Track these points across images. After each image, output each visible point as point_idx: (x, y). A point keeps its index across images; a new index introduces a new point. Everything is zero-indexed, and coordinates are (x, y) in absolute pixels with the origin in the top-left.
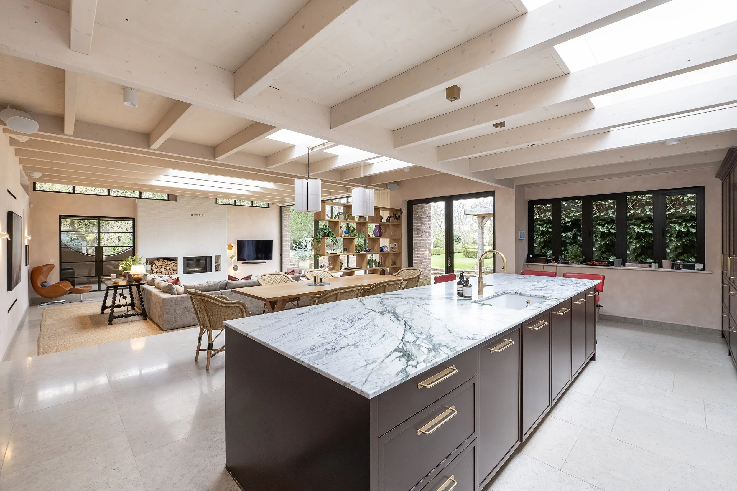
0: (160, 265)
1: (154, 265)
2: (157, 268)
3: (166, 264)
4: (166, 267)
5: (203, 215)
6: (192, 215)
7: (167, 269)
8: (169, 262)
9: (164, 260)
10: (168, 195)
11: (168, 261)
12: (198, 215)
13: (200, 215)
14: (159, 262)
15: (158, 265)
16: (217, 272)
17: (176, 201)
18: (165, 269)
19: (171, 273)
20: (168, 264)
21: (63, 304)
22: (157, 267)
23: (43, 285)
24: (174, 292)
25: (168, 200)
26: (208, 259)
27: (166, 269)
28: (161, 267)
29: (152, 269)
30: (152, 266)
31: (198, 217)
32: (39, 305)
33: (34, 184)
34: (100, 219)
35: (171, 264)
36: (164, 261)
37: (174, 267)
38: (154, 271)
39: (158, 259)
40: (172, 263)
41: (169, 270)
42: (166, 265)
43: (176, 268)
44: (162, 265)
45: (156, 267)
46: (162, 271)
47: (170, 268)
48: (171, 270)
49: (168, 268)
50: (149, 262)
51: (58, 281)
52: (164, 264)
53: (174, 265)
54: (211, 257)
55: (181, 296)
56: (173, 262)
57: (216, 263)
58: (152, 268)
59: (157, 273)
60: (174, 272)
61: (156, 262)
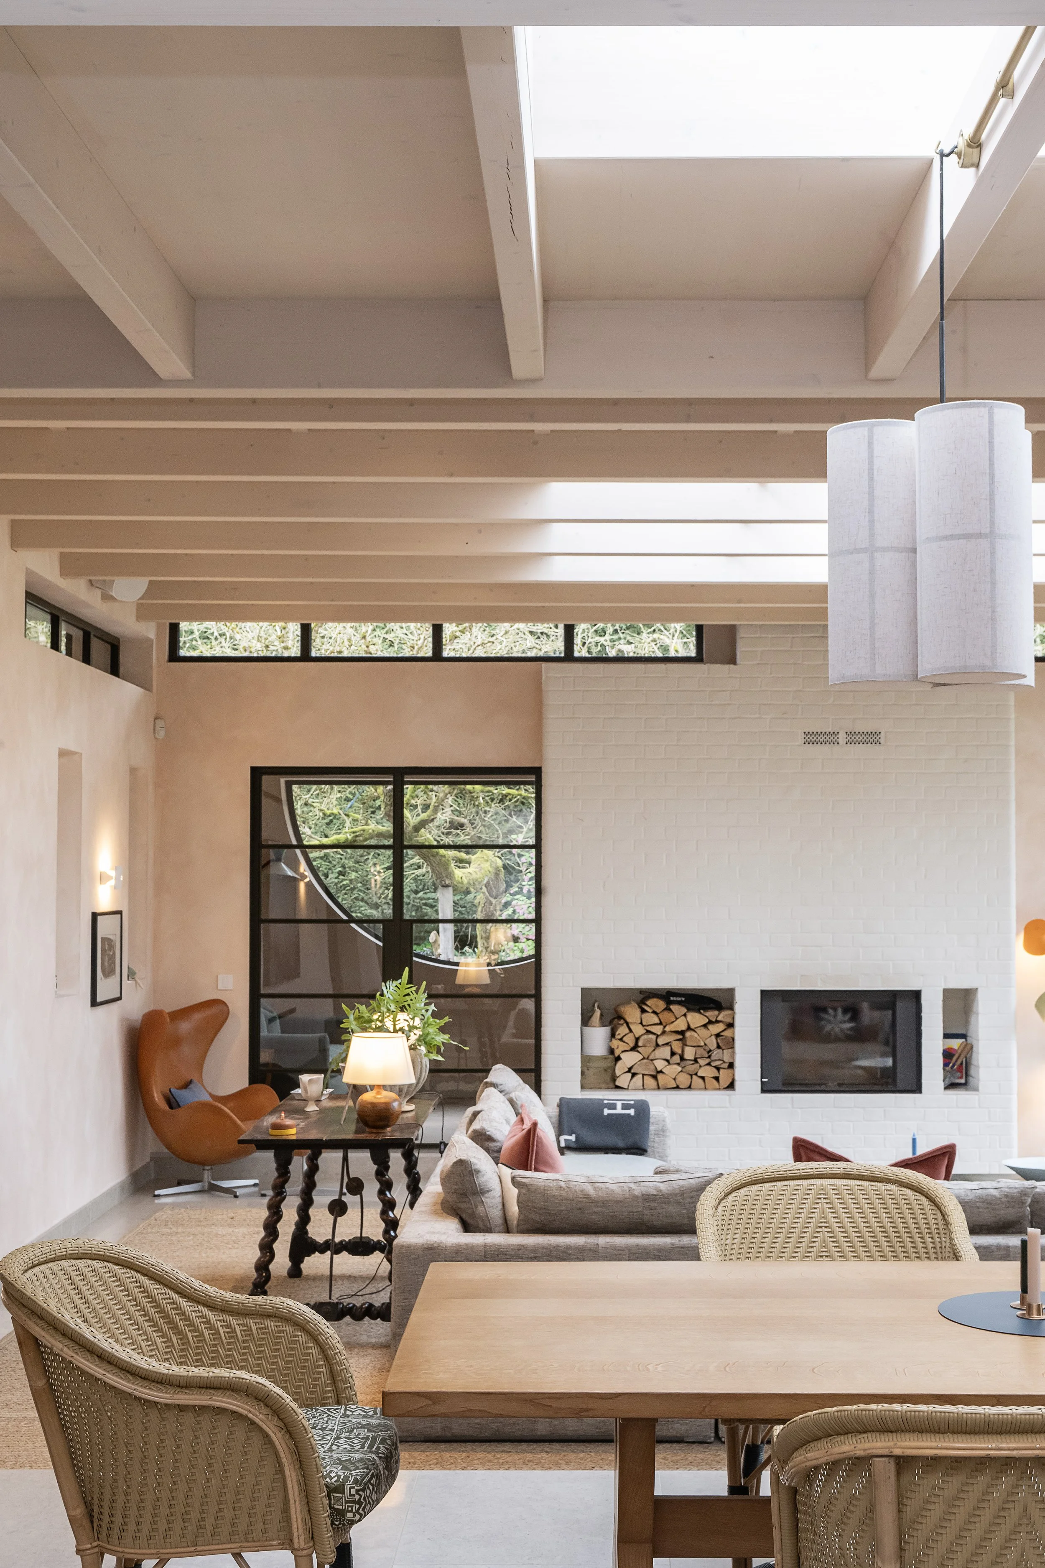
0: (648, 1032)
1: (622, 1030)
2: (634, 1048)
3: (681, 1025)
4: (677, 1047)
5: (872, 738)
6: (812, 738)
7: (682, 1058)
8: (696, 1019)
9: (669, 1003)
10: (699, 629)
11: (689, 1010)
12: (842, 738)
13: (854, 738)
14: (643, 1011)
15: (638, 1030)
16: (954, 1094)
17: (733, 661)
18: (673, 1054)
19: (703, 1078)
20: (689, 1028)
21: (236, 1196)
22: (637, 1039)
23: (172, 1102)
24: (481, 1209)
25: (699, 659)
26: (900, 1006)
27: (677, 1058)
28: (657, 1045)
29: (612, 1051)
30: (613, 1035)
31: (843, 751)
32: (157, 1192)
33: (174, 629)
34: (403, 778)
35: (705, 1026)
36: (668, 1009)
37: (719, 1047)
38: (619, 1063)
39: (643, 997)
40: (710, 1022)
41: (695, 1061)
42: (682, 1033)
43: (726, 1056)
44: (658, 1029)
45: (630, 1040)
46: (660, 1065)
47: (701, 1052)
48: (702, 1062)
49: (689, 1053)
50: (598, 1013)
51: (242, 1082)
52: (668, 1029)
53: (718, 1035)
54: (916, 996)
55: (485, 1246)
56: (712, 1014)
57: (947, 1036)
58: (615, 1043)
59: (634, 1075)
60: (717, 1079)
61: (632, 1013)
